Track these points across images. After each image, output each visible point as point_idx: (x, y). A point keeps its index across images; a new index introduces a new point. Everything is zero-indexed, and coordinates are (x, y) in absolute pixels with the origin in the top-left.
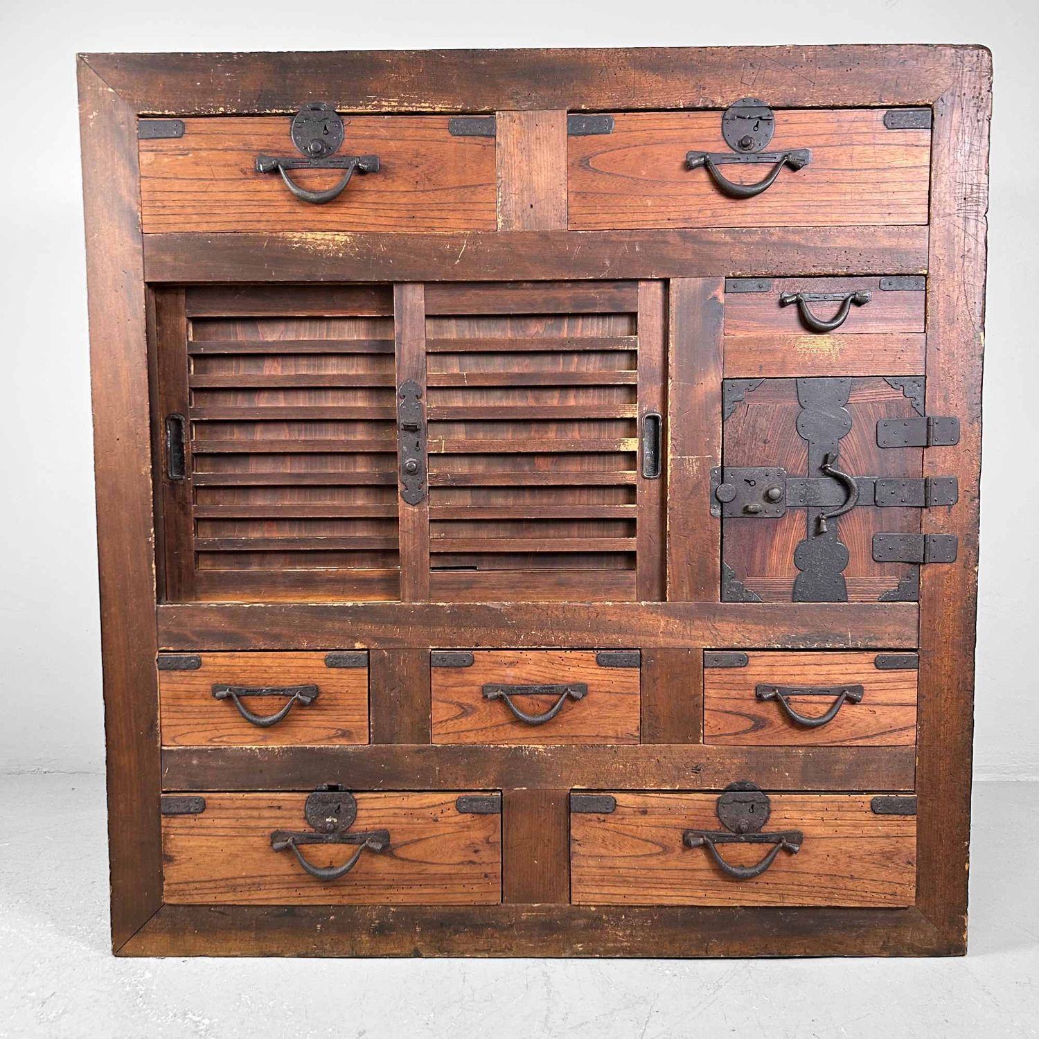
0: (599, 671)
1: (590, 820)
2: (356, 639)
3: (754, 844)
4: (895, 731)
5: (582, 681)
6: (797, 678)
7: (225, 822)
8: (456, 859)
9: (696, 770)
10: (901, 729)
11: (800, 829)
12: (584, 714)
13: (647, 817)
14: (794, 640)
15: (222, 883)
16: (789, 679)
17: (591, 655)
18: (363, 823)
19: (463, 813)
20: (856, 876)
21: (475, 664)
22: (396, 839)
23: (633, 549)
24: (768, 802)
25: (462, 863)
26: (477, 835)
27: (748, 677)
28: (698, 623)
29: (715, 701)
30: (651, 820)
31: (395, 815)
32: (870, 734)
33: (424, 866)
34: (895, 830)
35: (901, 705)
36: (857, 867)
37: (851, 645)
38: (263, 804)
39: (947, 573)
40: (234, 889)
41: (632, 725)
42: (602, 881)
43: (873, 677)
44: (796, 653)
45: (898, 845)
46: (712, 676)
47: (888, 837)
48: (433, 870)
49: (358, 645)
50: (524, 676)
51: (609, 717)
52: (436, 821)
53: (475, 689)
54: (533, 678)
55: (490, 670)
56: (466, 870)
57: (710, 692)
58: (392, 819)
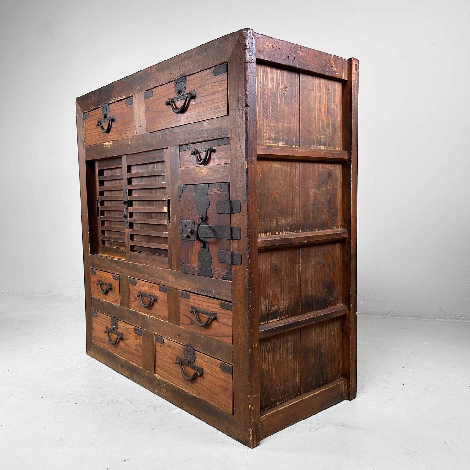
0: (159, 292)
1: (159, 345)
2: (117, 271)
3: (192, 369)
4: (226, 336)
5: (157, 295)
6: (200, 306)
7: (100, 321)
8: (134, 348)
9: (179, 336)
10: (228, 336)
11: (203, 367)
12: (157, 307)
13: (169, 348)
14: (201, 290)
15: (100, 339)
16: (199, 306)
17: (157, 286)
18: (119, 330)
19: (135, 333)
20: (217, 394)
21: (137, 284)
22: (125, 337)
23: (167, 249)
24: (195, 353)
25: (135, 350)
26: (138, 341)
27: (190, 303)
28: (178, 279)
29: (183, 310)
30: (171, 350)
31: (124, 329)
32: (219, 335)
33: (129, 348)
34: (227, 379)
35: (227, 325)
36: (217, 390)
37: (214, 296)
38: (105, 318)
39: (239, 270)
40: (101, 341)
41: (166, 314)
42: (161, 368)
43: (220, 311)
44: (200, 296)
45: (228, 386)
46: (182, 300)
47: (225, 381)
48: (131, 350)
49: (117, 273)
50: (145, 290)
51: (162, 310)
52: (131, 334)
53: (137, 292)
54: (147, 291)
55: (139, 287)
56: (136, 352)
57: (182, 306)
58: (124, 330)
